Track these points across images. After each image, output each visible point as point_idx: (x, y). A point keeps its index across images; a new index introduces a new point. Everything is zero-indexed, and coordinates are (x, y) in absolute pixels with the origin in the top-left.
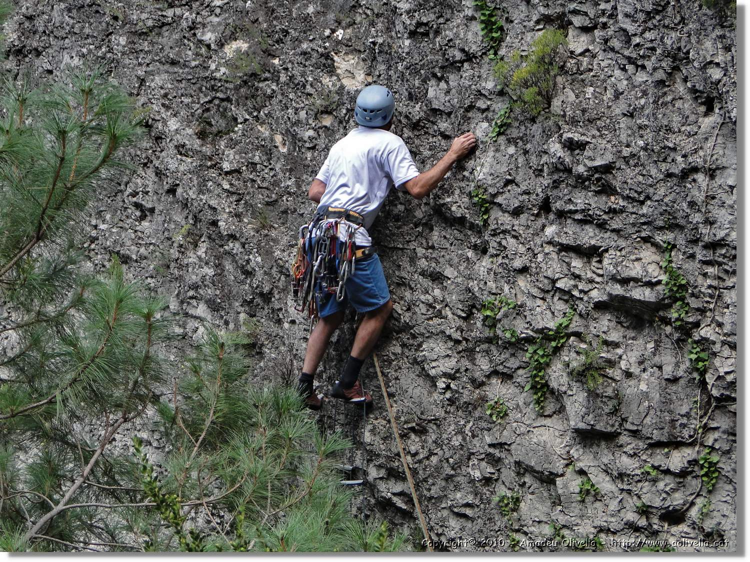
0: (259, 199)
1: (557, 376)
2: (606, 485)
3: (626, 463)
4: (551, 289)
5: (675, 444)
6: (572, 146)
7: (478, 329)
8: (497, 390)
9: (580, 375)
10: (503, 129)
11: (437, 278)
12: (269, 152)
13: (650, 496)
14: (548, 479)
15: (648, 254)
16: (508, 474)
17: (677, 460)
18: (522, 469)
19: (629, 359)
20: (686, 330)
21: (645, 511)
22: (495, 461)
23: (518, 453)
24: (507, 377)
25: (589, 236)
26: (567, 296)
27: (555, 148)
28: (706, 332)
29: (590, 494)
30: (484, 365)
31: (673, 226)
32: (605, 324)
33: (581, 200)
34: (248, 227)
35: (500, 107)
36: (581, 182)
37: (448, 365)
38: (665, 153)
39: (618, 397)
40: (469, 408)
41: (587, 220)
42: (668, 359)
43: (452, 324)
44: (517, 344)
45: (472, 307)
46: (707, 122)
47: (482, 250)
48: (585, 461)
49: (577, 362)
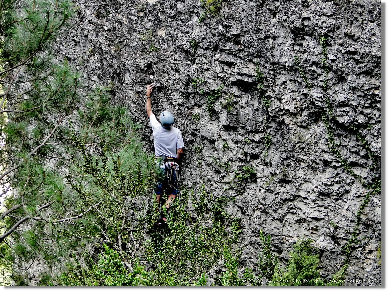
0: (117, 40)
1: (218, 107)
2: (232, 145)
3: (240, 138)
4: (216, 76)
5: (256, 132)
6: (226, 27)
7: (191, 89)
8: (196, 111)
9: (225, 107)
10: (203, 20)
11: (177, 71)
12: (121, 24)
13: (248, 149)
14: (212, 142)
15: (251, 66)
16: (199, 140)
17: (257, 137)
18: (204, 138)
19: (242, 102)
20: (262, 93)
21: (245, 154)
22: (194, 135)
23: (203, 132)
24: (200, 106)
25: (230, 59)
26: (222, 79)
27: (220, 27)
28: (269, 93)
29: (227, 148)
30: (192, 101)
31: (260, 57)
32: (234, 89)
33: (228, 46)
34: (113, 50)
35: (202, 12)
36: (229, 40)
37: (180, 101)
38: (258, 31)
39: (237, 114)
40: (186, 116)
41: (230, 53)
42: (256, 103)
43: (182, 87)
44: (204, 95)
45: (189, 81)
46: (273, 21)
47: (193, 62)
48: (225, 136)
49: (224, 102)
